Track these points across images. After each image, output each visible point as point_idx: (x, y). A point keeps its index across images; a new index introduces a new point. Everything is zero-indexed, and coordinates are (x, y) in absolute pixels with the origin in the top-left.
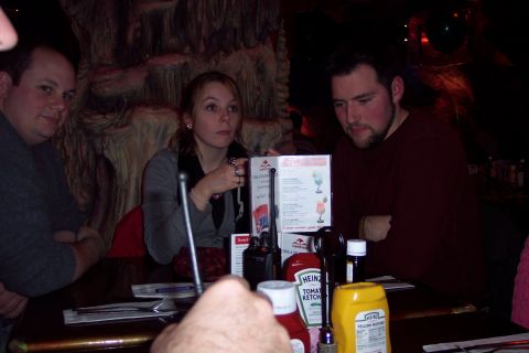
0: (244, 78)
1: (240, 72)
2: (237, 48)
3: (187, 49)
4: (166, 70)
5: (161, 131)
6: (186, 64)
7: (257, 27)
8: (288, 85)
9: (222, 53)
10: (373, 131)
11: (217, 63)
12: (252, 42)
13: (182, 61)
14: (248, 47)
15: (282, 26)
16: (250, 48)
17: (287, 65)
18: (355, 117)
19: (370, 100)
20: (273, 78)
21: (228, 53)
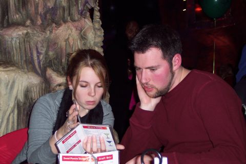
0: (72, 44)
1: (68, 38)
2: (65, 22)
3: (28, 23)
4: (12, 39)
5: (10, 84)
6: (27, 33)
7: (79, 5)
8: (102, 47)
9: (54, 25)
10: (157, 89)
11: (51, 32)
12: (76, 17)
13: (25, 32)
14: (73, 20)
15: (97, 4)
16: (75, 21)
17: (101, 33)
18: (146, 80)
19: (156, 69)
20: (92, 43)
21: (58, 25)
